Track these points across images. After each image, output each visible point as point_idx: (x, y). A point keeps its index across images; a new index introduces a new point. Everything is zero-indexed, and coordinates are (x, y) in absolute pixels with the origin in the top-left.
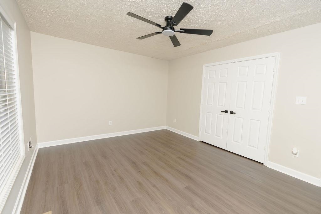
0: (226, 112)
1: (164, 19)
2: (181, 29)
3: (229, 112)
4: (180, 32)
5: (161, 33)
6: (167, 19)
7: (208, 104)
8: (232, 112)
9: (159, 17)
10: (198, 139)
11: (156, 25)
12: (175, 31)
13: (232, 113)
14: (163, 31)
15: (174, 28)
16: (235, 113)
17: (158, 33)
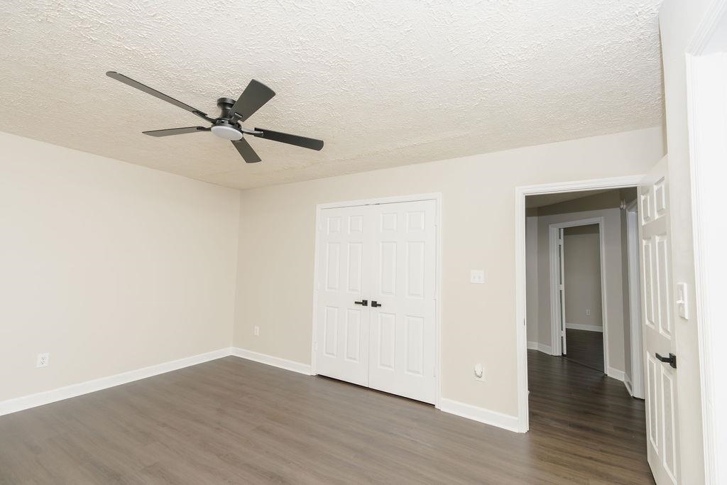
0: (365, 303)
1: (216, 103)
2: (256, 129)
3: (369, 303)
4: (255, 135)
5: (209, 129)
6: (223, 103)
7: (328, 288)
8: (376, 302)
9: (203, 95)
10: (310, 371)
11: (193, 112)
12: (242, 132)
13: (375, 304)
14: (213, 126)
15: (239, 126)
16: (380, 305)
17: (201, 129)
